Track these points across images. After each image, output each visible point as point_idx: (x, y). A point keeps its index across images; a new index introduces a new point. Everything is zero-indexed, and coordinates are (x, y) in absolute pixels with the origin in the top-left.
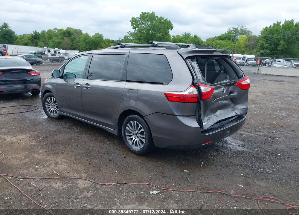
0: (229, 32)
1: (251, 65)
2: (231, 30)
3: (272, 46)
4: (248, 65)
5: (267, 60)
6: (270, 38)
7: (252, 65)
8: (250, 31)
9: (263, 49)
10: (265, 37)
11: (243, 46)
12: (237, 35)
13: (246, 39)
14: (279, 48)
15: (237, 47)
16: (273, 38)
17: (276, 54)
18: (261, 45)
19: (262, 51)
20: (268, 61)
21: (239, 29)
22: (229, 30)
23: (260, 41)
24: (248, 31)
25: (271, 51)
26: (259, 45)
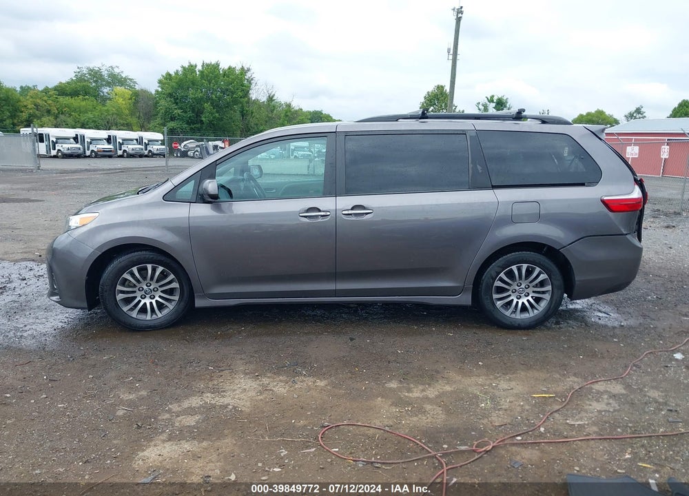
0: (80, 78)
1: (157, 154)
2: (84, 72)
3: (190, 114)
4: (152, 155)
5: (185, 143)
6: (182, 97)
7: (160, 155)
8: (131, 80)
9: (173, 119)
10: (170, 95)
11: (127, 112)
12: (102, 85)
13: (129, 97)
14: (203, 119)
15: (113, 114)
16: (187, 96)
17: (199, 130)
18: (166, 112)
19: (172, 124)
20: (190, 146)
21: (105, 73)
22: (79, 72)
23: (163, 102)
24: (126, 79)
25: (188, 123)
26: (163, 111)
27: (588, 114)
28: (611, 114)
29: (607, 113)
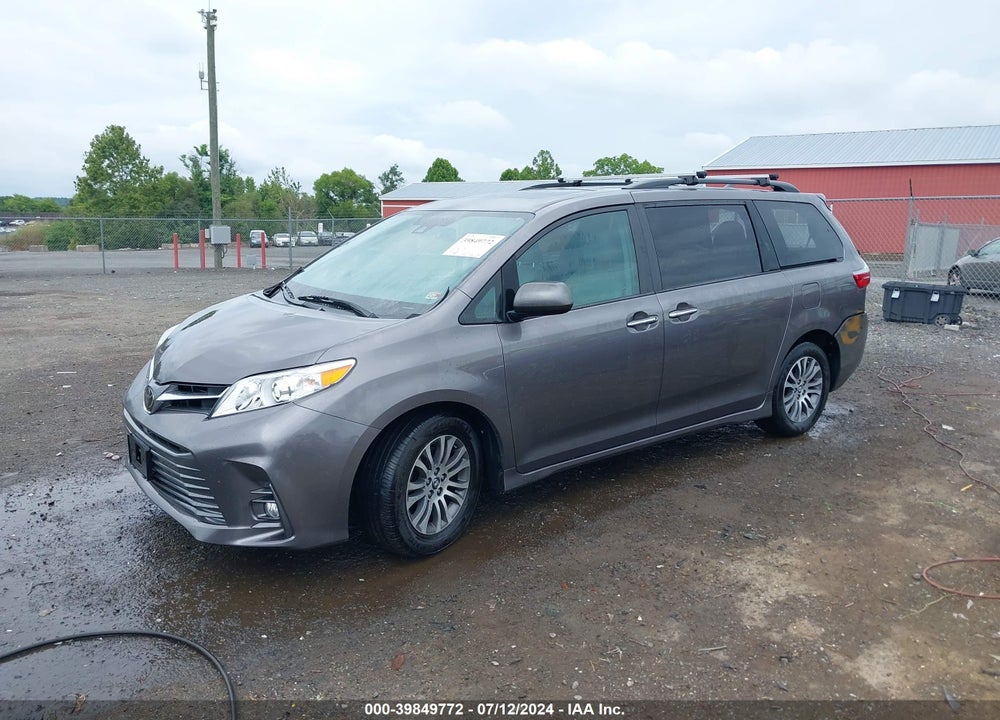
27: (335, 174)
28: (362, 175)
29: (357, 173)
